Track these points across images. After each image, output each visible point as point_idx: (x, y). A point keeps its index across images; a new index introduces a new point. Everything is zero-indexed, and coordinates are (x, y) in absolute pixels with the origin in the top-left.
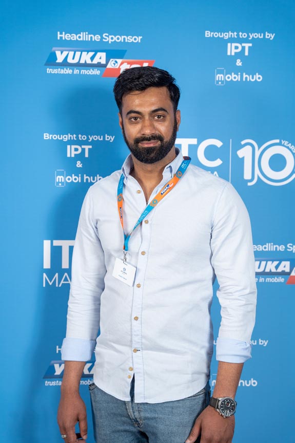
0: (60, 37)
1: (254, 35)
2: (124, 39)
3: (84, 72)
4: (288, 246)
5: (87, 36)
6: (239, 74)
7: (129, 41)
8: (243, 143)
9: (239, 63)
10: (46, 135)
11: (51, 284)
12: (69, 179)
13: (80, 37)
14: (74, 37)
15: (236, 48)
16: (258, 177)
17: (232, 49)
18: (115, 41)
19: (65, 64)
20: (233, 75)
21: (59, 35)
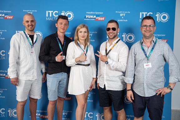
1: (126, 12)
6: (123, 20)
8: (123, 34)
9: (123, 18)
14: (90, 13)
16: (126, 41)
17: (121, 15)
18: (98, 13)
19: (88, 18)
21: (87, 13)
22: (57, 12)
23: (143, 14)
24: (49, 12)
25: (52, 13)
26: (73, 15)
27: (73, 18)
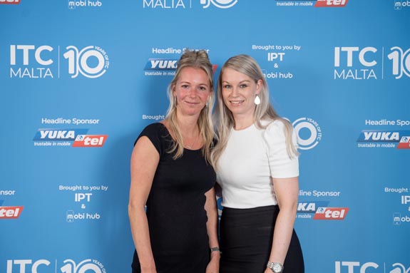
1: (286, 47)
3: (169, 73)
4: (314, 192)
5: (172, 50)
6: (277, 73)
9: (276, 66)
10: (144, 116)
13: (167, 51)
14: (164, 51)
15: (274, 56)
17: (271, 57)
19: (157, 69)
21: (153, 51)
22: (50, 49)
23: (346, 52)
24: (22, 50)
25: (32, 53)
26: (107, 59)
27: (105, 71)
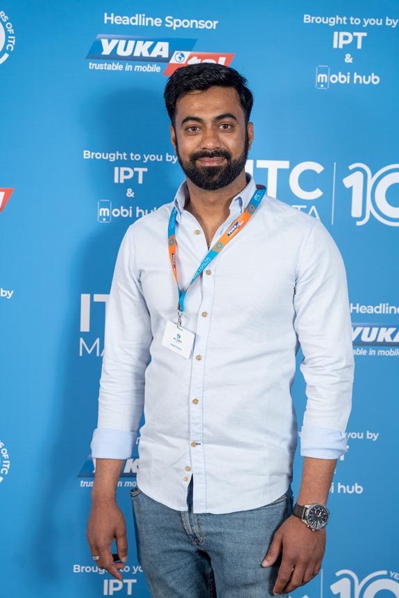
0: (108, 20)
1: (370, 21)
2: (194, 23)
3: (139, 68)
5: (144, 19)
6: (349, 73)
7: (200, 27)
8: (351, 167)
9: (348, 59)
10: (87, 153)
11: (89, 352)
12: (116, 213)
13: (134, 21)
14: (127, 21)
15: (346, 38)
16: (371, 214)
17: (339, 40)
18: (182, 26)
19: (113, 57)
20: (340, 76)
21: (106, 18)
26: (11, 31)
27: (6, 56)
